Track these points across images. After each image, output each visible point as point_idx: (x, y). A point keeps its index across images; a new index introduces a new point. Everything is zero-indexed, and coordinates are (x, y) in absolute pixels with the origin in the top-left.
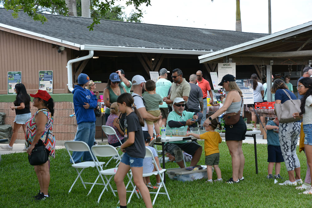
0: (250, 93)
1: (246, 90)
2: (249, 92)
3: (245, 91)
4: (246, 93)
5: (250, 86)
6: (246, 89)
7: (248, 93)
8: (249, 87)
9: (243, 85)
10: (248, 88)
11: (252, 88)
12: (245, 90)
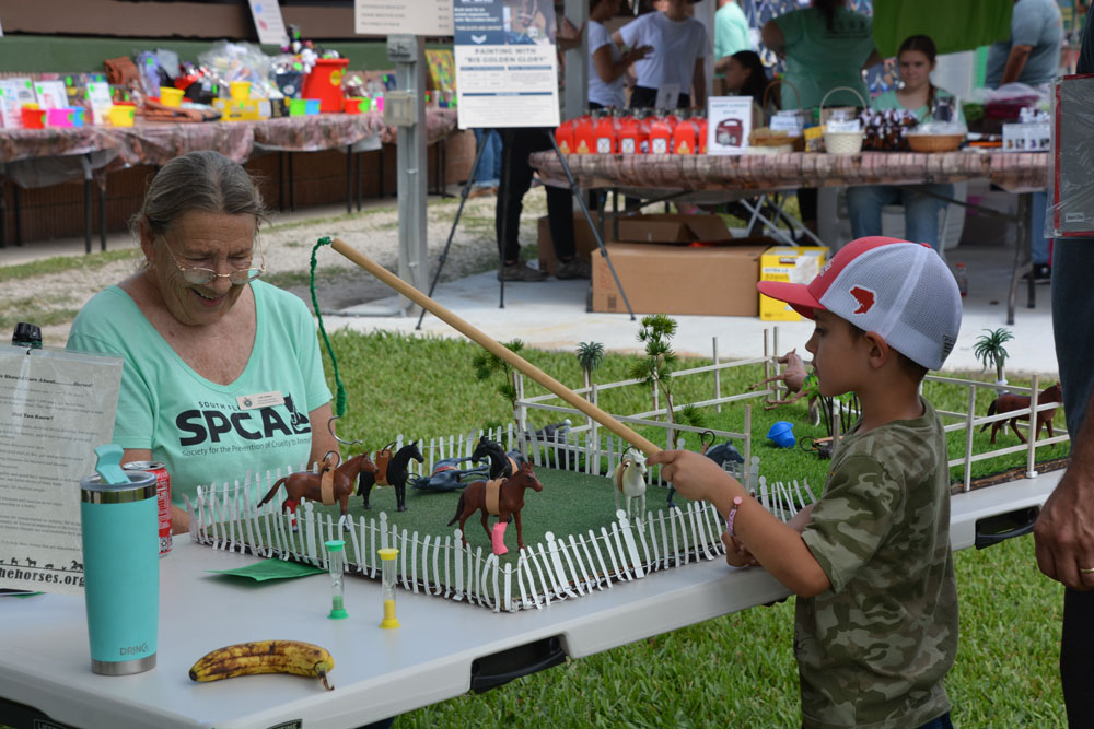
0: (539, 63)
1: (519, 51)
2: (536, 59)
3: (515, 55)
4: (520, 68)
5: (538, 26)
6: (516, 43)
7: (529, 68)
8: (532, 31)
9: (501, 23)
10: (527, 41)
11: (547, 40)
12: (514, 48)
